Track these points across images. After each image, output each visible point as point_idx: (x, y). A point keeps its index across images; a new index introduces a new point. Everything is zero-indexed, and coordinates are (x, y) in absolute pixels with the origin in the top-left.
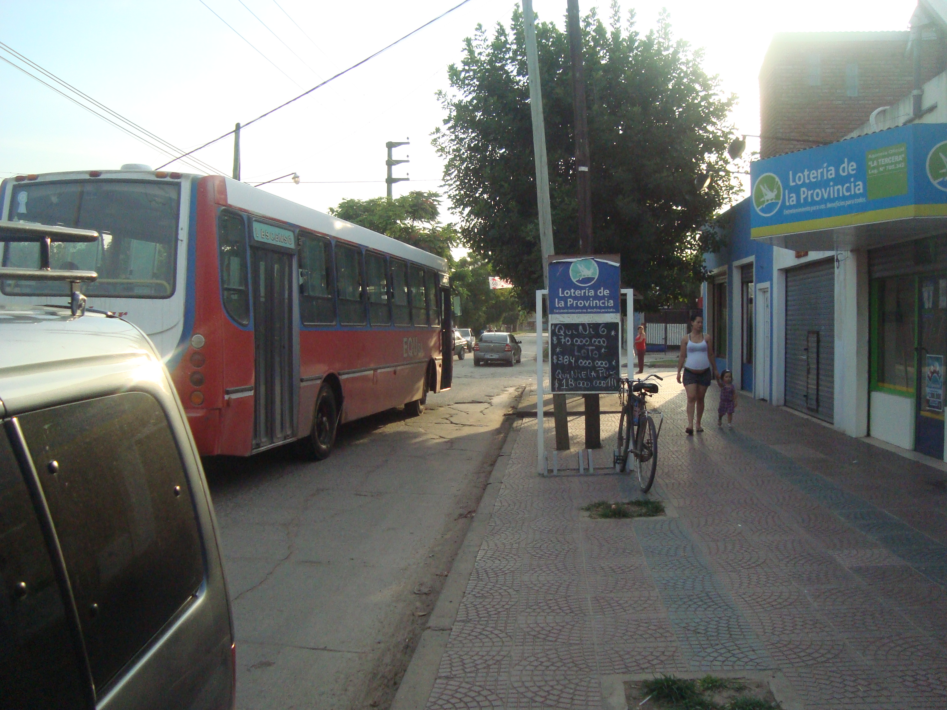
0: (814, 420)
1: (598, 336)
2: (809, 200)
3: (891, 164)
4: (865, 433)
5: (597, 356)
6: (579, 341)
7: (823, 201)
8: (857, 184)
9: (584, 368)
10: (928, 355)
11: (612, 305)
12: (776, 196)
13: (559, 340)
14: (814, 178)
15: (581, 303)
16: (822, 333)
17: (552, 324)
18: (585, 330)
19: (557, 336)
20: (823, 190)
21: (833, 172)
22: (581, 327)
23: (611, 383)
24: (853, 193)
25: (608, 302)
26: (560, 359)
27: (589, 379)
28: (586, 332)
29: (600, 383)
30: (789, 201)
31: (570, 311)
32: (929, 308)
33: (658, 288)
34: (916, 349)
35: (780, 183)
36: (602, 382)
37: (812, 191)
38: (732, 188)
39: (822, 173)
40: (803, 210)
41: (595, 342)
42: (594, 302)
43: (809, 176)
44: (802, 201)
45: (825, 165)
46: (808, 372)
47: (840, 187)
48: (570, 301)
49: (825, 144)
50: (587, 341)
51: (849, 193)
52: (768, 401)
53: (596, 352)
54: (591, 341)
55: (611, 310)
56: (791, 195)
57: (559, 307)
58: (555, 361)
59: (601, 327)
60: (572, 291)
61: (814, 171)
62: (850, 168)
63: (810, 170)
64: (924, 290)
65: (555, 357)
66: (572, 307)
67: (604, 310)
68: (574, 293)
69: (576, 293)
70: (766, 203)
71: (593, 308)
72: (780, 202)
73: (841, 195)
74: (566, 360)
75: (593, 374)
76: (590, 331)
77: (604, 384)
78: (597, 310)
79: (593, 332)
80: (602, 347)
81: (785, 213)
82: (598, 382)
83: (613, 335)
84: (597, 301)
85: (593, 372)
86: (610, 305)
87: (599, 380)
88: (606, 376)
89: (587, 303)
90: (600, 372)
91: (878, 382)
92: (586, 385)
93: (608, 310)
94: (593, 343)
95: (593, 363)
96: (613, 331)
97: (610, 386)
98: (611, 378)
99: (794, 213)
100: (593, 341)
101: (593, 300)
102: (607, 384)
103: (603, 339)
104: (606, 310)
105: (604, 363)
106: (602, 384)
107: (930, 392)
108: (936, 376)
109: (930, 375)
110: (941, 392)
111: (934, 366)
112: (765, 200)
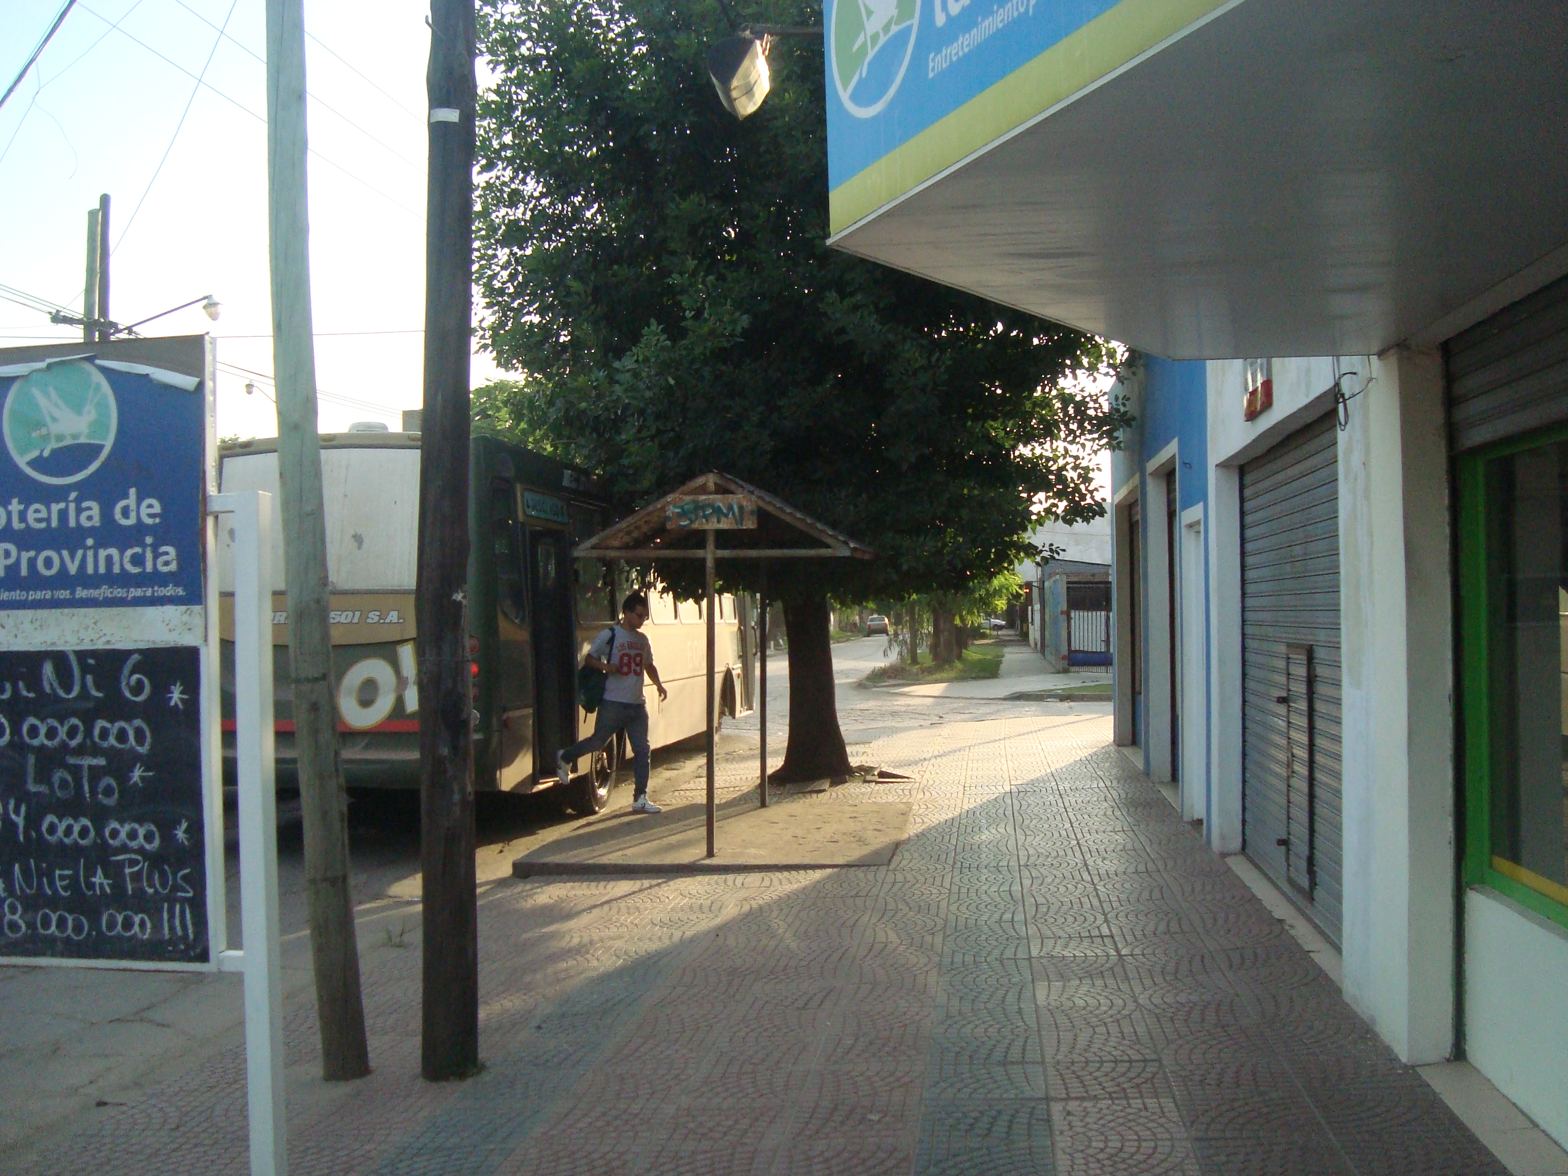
1: (117, 707)
5: (111, 802)
6: (43, 730)
9: (66, 854)
11: (173, 567)
15: (48, 563)
18: (66, 681)
22: (48, 669)
23: (172, 928)
25: (156, 556)
27: (83, 903)
28: (69, 690)
29: (128, 924)
36: (137, 919)
41: (104, 734)
42: (103, 553)
48: (8, 554)
50: (72, 732)
53: (114, 783)
54: (89, 732)
55: (169, 591)
59: (126, 670)
60: (15, 506)
66: (13, 578)
67: (138, 593)
68: (23, 517)
69: (31, 516)
70: (871, 54)
71: (96, 580)
72: (915, 21)
75: (99, 879)
76: (84, 686)
77: (142, 924)
78: (111, 593)
79: (98, 690)
80: (137, 758)
81: (933, 69)
82: (120, 919)
83: (176, 704)
84: (114, 552)
85: (99, 871)
86: (165, 569)
87: (125, 909)
88: (151, 891)
89: (73, 561)
90: (128, 871)
91: (1495, 850)
92: (74, 930)
93: (156, 588)
94: (97, 739)
95: (100, 832)
96: (178, 684)
97: (167, 937)
98: (172, 901)
99: (965, 55)
100: (97, 732)
101: (96, 548)
102: (157, 927)
103: (138, 722)
104: (149, 593)
105: (141, 832)
106: (136, 928)
112: (866, 41)
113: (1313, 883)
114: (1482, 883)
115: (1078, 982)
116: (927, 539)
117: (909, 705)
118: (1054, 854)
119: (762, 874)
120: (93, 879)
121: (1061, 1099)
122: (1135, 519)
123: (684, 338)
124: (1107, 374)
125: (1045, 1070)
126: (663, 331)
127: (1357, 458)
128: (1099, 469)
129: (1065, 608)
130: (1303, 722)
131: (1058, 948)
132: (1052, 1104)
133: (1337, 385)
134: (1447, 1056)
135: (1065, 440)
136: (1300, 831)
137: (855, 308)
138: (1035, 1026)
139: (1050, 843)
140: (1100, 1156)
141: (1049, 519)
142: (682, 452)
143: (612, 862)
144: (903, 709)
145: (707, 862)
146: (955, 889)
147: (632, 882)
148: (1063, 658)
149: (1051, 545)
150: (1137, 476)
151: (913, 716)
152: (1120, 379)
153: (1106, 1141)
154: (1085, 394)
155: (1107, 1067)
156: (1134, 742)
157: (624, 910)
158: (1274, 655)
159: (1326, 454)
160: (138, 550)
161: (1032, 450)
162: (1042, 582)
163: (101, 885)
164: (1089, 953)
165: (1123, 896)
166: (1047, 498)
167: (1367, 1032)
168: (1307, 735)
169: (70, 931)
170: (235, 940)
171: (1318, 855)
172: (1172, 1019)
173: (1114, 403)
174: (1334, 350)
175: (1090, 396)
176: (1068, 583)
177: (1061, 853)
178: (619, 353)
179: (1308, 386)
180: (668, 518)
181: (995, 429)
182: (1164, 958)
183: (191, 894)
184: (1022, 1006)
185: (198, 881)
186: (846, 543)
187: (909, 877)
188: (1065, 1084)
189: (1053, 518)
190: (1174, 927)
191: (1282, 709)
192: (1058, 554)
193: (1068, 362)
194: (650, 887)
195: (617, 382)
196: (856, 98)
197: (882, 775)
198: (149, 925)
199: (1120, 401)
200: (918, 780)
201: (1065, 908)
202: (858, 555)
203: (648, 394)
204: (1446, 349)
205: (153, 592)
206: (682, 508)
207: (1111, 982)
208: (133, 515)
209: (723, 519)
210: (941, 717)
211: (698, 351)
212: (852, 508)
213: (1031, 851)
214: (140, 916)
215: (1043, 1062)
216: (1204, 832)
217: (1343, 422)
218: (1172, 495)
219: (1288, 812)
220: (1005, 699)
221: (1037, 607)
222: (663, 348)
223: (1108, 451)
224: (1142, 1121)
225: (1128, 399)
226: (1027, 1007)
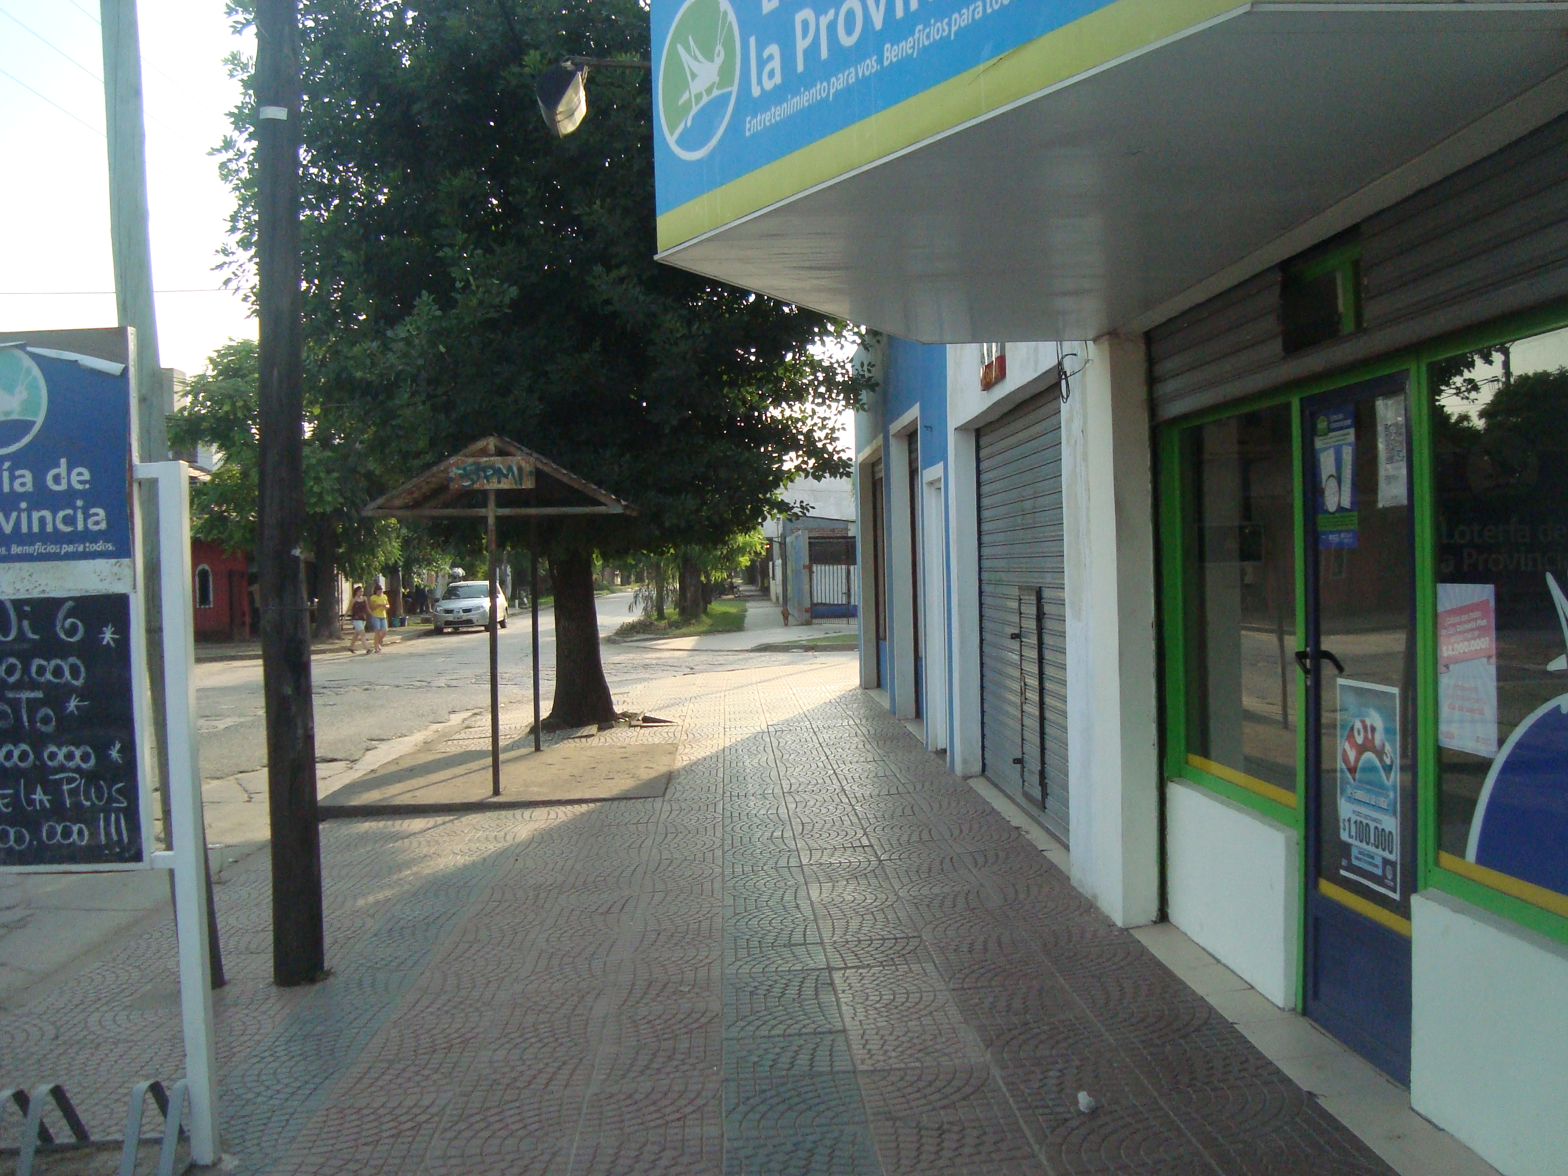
1: (53, 647)
2: (826, 52)
4: (1155, 912)
5: (49, 729)
7: (870, 42)
9: (6, 775)
10: (1341, 681)
11: (103, 526)
12: (721, 71)
16: (1047, 594)
23: (108, 834)
25: (86, 517)
27: (24, 818)
28: (6, 633)
29: (67, 833)
30: (760, 78)
32: (1340, 509)
35: (732, 17)
36: (75, 829)
40: (803, 99)
41: (41, 670)
42: (36, 515)
44: (801, 65)
53: (51, 712)
54: (26, 670)
55: (100, 546)
56: (766, 53)
59: (60, 615)
64: (1319, 443)
67: (70, 548)
70: (695, 109)
71: (30, 538)
72: (735, 89)
75: (39, 795)
76: (21, 631)
77: (80, 832)
78: (45, 549)
79: (34, 633)
80: (69, 690)
81: (749, 130)
82: (59, 829)
83: (108, 642)
84: (47, 514)
85: (39, 789)
86: (96, 528)
87: (64, 820)
88: (88, 804)
89: (8, 522)
90: (65, 787)
91: (1190, 749)
92: (16, 841)
93: (87, 545)
94: (34, 675)
95: (38, 755)
96: (110, 627)
97: (103, 842)
98: (107, 811)
99: (777, 123)
100: (34, 669)
101: (29, 510)
102: (94, 834)
103: (73, 660)
104: (81, 549)
105: (78, 753)
106: (75, 836)
107: (1354, 818)
108: (1369, 761)
109: (1352, 755)
110: (1391, 824)
111: (1363, 722)
112: (690, 98)
113: (1045, 794)
114: (1180, 776)
115: (845, 883)
116: (689, 496)
117: (659, 658)
118: (814, 782)
119: (548, 809)
120: (34, 796)
121: (841, 969)
122: (878, 476)
123: (453, 308)
124: (854, 342)
125: (824, 949)
126: (434, 300)
127: (1076, 426)
128: (844, 429)
129: (807, 562)
130: (1034, 654)
131: (825, 858)
132: (833, 972)
133: (1060, 364)
134: (1154, 919)
135: (813, 402)
136: (1032, 751)
137: (622, 280)
138: (812, 917)
139: (809, 773)
140: (878, 1006)
141: (800, 476)
142: (454, 416)
143: (406, 803)
144: (654, 662)
145: (495, 799)
146: (728, 814)
147: (426, 820)
148: (806, 611)
149: (802, 502)
150: (881, 436)
151: (665, 668)
152: (864, 345)
153: (881, 995)
154: (833, 361)
155: (876, 944)
156: (879, 685)
157: (424, 843)
158: (1007, 597)
159: (1053, 420)
160: (70, 512)
161: (782, 412)
162: (784, 536)
163: (41, 802)
164: (852, 860)
165: (879, 814)
166: (798, 457)
167: (1091, 907)
168: (1037, 665)
169: (12, 843)
170: (168, 842)
171: (1048, 768)
172: (928, 906)
173: (860, 369)
174: (1058, 337)
175: (837, 362)
176: (810, 538)
177: (820, 781)
178: (393, 320)
179: (1036, 363)
180: (451, 479)
181: (750, 394)
182: (918, 862)
183: (125, 804)
184: (798, 902)
185: (131, 792)
186: (619, 501)
187: (684, 805)
188: (842, 957)
189: (803, 475)
190: (926, 836)
191: (1015, 645)
192: (808, 510)
193: (816, 330)
194: (444, 823)
195: (391, 350)
196: (682, 142)
197: (646, 719)
198: (86, 833)
199: (865, 368)
200: (680, 722)
201: (827, 826)
202: (628, 512)
203: (420, 362)
204: (1149, 337)
205: (85, 547)
206: (465, 469)
207: (873, 881)
208: (64, 481)
209: (503, 480)
210: (692, 669)
211: (467, 320)
212: (616, 468)
213: (793, 781)
214: (78, 825)
215: (822, 943)
216: (948, 759)
217: (1065, 396)
218: (913, 455)
219: (1022, 735)
220: (752, 650)
221: (779, 562)
222: (434, 317)
223: (852, 411)
224: (908, 980)
225: (873, 366)
226: (804, 904)
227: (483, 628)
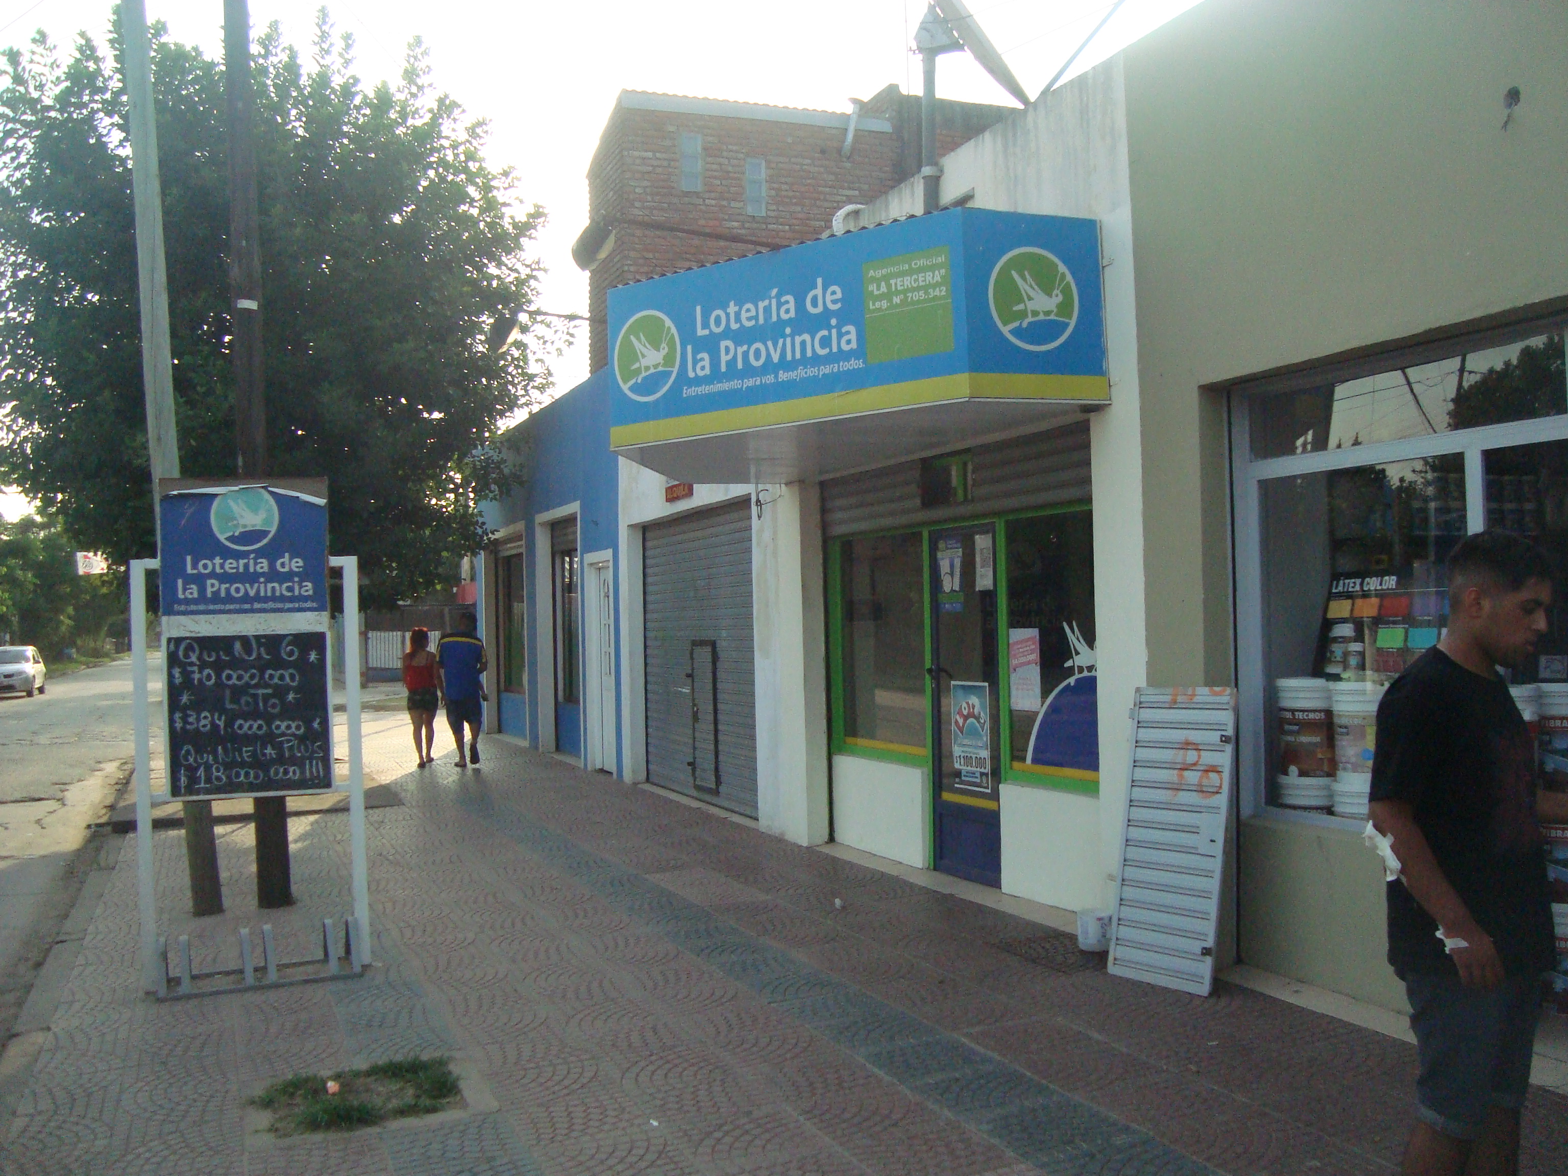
0: (713, 810)
1: (279, 663)
2: (740, 365)
3: (918, 289)
4: (826, 837)
5: (276, 711)
6: (235, 676)
7: (769, 367)
8: (844, 330)
9: (249, 739)
11: (311, 593)
12: (665, 358)
13: (186, 674)
14: (749, 319)
15: (237, 590)
16: (722, 644)
17: (169, 640)
18: (249, 652)
19: (183, 666)
20: (770, 344)
21: (792, 306)
22: (238, 646)
23: (311, 772)
24: (835, 350)
25: (300, 587)
26: (191, 720)
27: (260, 764)
28: (250, 655)
29: (286, 772)
30: (694, 369)
31: (211, 607)
32: (953, 591)
33: (394, 565)
34: (930, 671)
35: (674, 330)
36: (291, 770)
37: (745, 347)
38: (531, 377)
39: (767, 310)
40: (725, 386)
41: (271, 676)
42: (270, 586)
43: (738, 315)
44: (723, 369)
45: (774, 292)
46: (695, 717)
47: (806, 337)
48: (213, 586)
49: (775, 248)
50: (252, 677)
51: (828, 350)
52: (615, 776)
53: (277, 701)
54: (262, 677)
55: (309, 604)
56: (699, 356)
57: (186, 598)
58: (179, 725)
59: (284, 645)
60: (218, 561)
61: (749, 306)
62: (829, 298)
63: (740, 303)
65: (178, 715)
66: (216, 598)
67: (290, 605)
68: (222, 566)
69: (227, 566)
70: (644, 374)
71: (266, 599)
72: (675, 370)
73: (809, 353)
74: (204, 721)
75: (269, 751)
76: (259, 654)
77: (294, 772)
78: (275, 606)
79: (268, 654)
80: (288, 689)
81: (685, 393)
82: (282, 770)
83: (313, 661)
84: (276, 585)
85: (269, 747)
86: (306, 594)
87: (284, 765)
88: (299, 755)
89: (252, 589)
90: (286, 745)
91: (847, 735)
92: (254, 778)
93: (301, 603)
94: (267, 680)
95: (269, 727)
96: (314, 651)
97: (308, 777)
98: (311, 759)
100: (267, 676)
101: (265, 583)
102: (303, 773)
103: (291, 671)
104: (297, 605)
105: (294, 725)
106: (291, 774)
107: (962, 755)
108: (973, 723)
109: (961, 721)
110: (985, 754)
111: (968, 703)
112: (640, 367)
113: (718, 782)
114: (841, 751)
120: (266, 751)
127: (767, 536)
130: (707, 687)
134: (825, 842)
136: (705, 755)
150: (522, 523)
160: (290, 584)
163: (270, 754)
168: (710, 694)
169: (251, 778)
183: (321, 754)
185: (326, 747)
198: (298, 772)
204: (823, 487)
205: (300, 605)
208: (287, 566)
214: (293, 768)
227: (24, 694)
